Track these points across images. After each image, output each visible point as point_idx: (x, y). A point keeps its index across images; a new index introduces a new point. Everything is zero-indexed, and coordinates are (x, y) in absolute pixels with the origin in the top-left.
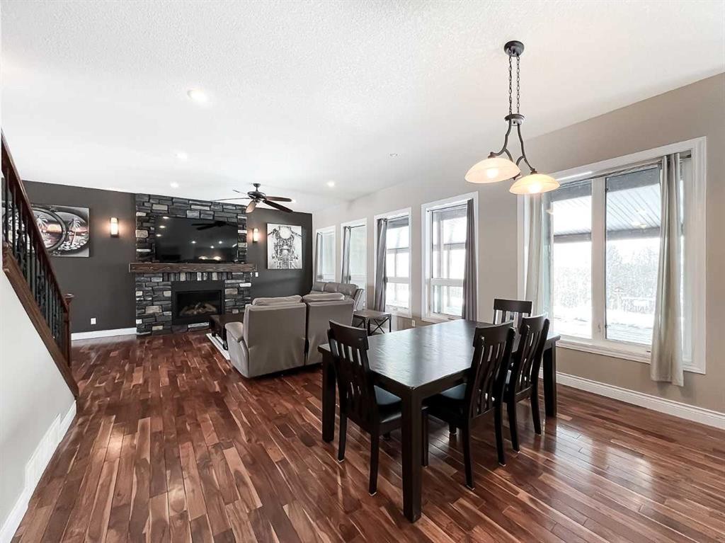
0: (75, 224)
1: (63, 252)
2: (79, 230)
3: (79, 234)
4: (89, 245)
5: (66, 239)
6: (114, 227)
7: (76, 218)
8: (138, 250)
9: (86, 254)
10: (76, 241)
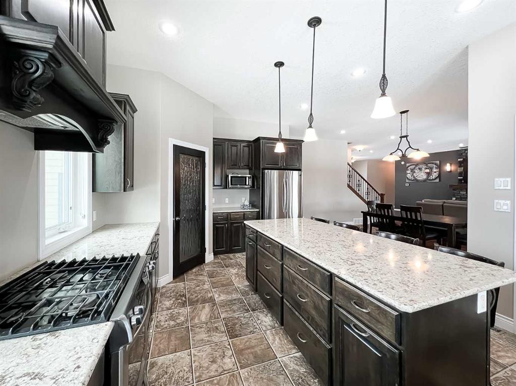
0: (434, 168)
1: (430, 180)
2: (435, 171)
3: (435, 172)
4: (439, 176)
5: (431, 175)
6: (448, 168)
7: (434, 166)
8: (459, 178)
9: (437, 180)
10: (435, 175)
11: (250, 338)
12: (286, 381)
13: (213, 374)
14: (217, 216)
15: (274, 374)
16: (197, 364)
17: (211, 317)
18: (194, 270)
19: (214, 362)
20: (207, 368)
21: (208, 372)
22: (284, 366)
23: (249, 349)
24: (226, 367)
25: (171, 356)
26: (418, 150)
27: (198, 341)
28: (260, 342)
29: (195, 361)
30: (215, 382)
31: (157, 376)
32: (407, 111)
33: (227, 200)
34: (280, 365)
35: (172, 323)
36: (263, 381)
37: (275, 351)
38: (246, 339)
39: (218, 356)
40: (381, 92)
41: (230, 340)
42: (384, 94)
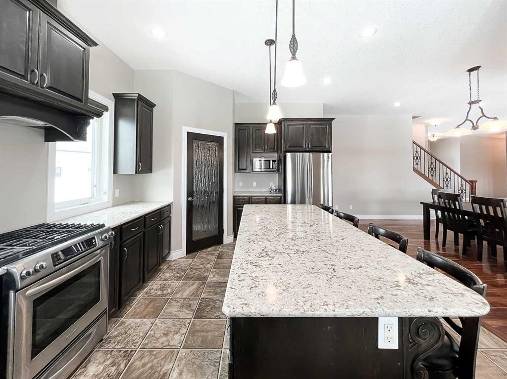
11: (212, 323)
12: (214, 373)
13: (158, 345)
14: (238, 199)
15: (207, 363)
16: (152, 332)
17: (193, 294)
18: (209, 249)
19: (166, 335)
20: (157, 339)
21: (155, 343)
22: (223, 358)
23: (203, 332)
24: (172, 343)
25: (139, 320)
26: (495, 118)
27: (167, 313)
28: (218, 328)
29: (152, 330)
30: (154, 353)
31: (118, 333)
32: (477, 68)
33: (255, 184)
34: (220, 356)
35: (160, 292)
36: (193, 366)
37: (224, 341)
38: (207, 322)
39: (173, 331)
40: (291, 55)
41: (193, 319)
42: (294, 57)
